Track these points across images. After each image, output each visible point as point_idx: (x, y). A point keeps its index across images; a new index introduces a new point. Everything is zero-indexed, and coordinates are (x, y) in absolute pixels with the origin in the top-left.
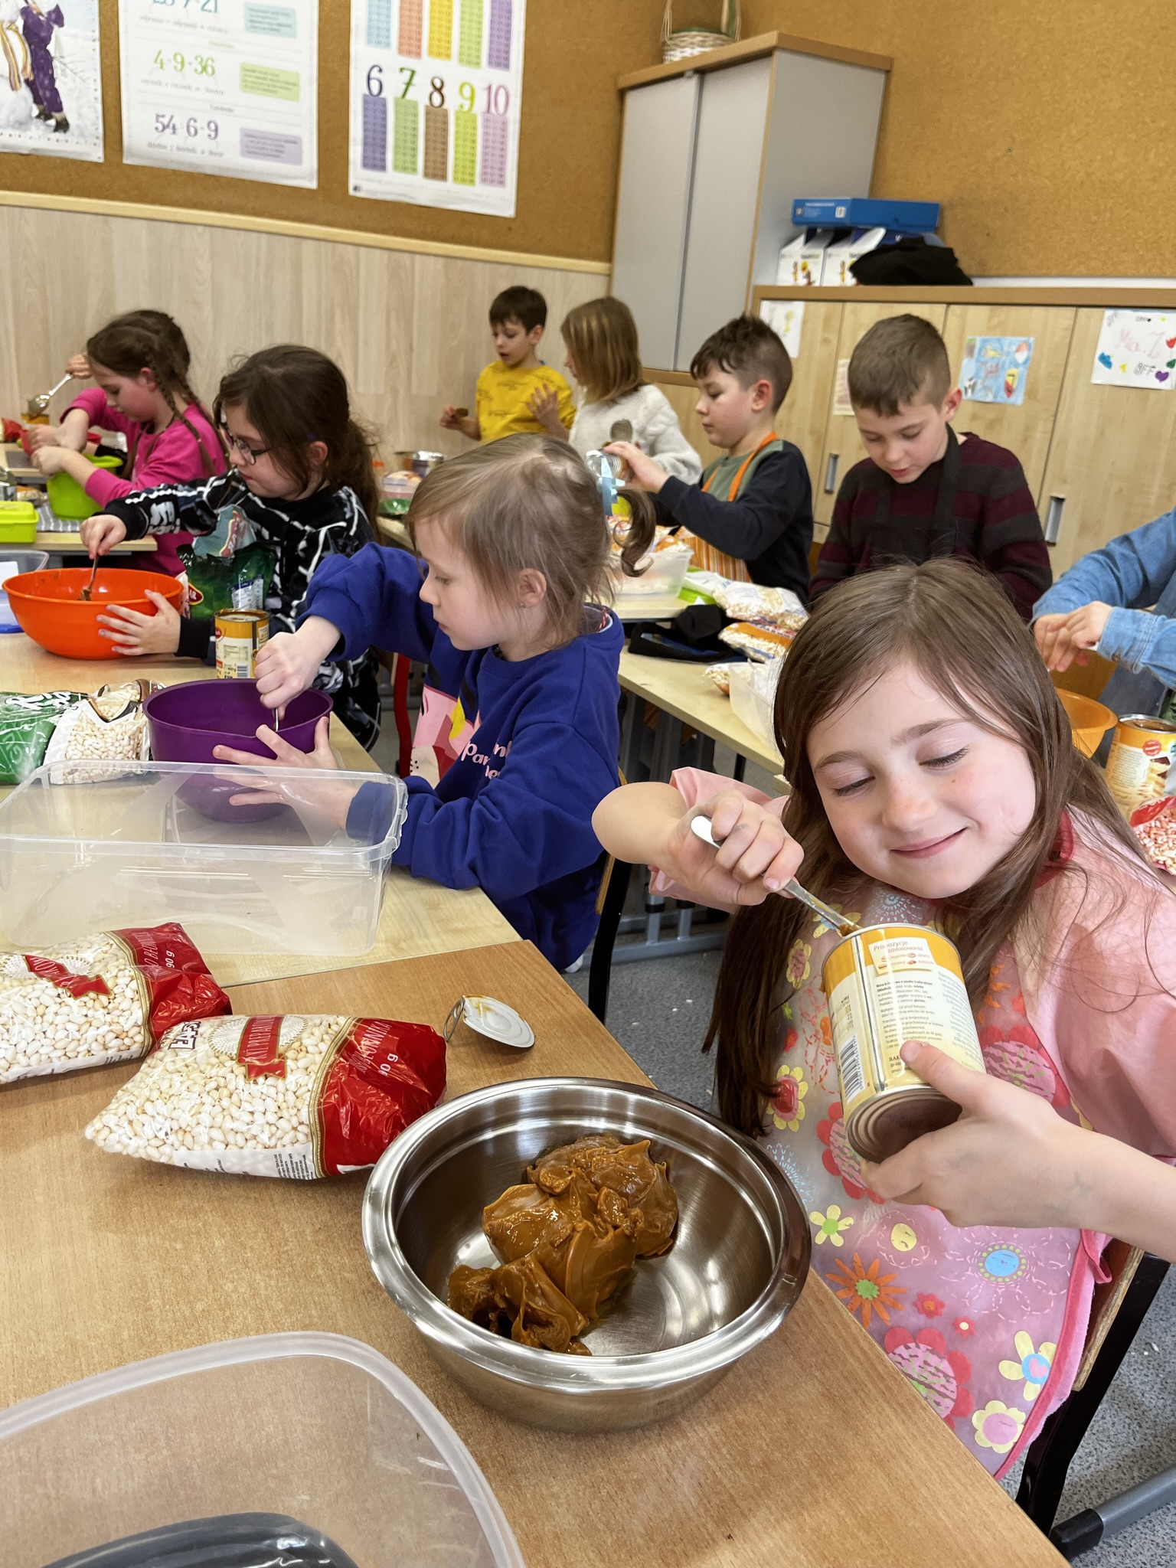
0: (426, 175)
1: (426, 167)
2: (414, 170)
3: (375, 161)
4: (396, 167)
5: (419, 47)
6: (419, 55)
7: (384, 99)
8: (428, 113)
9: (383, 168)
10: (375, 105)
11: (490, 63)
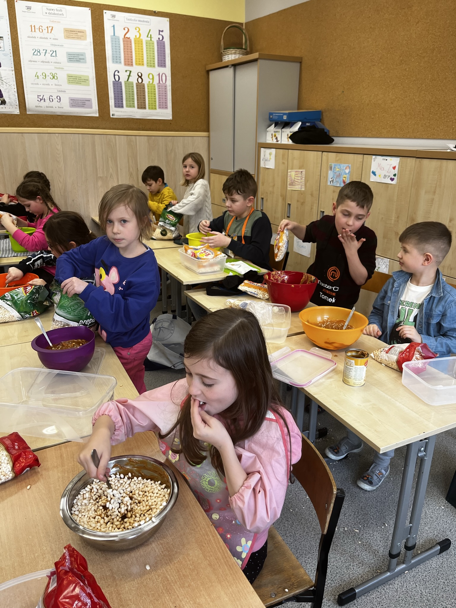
0: (138, 108)
1: (138, 105)
2: (134, 107)
3: (119, 104)
4: (127, 106)
5: (132, 62)
6: (132, 65)
7: (121, 82)
8: (137, 86)
9: (122, 107)
10: (117, 84)
11: (158, 66)
